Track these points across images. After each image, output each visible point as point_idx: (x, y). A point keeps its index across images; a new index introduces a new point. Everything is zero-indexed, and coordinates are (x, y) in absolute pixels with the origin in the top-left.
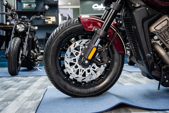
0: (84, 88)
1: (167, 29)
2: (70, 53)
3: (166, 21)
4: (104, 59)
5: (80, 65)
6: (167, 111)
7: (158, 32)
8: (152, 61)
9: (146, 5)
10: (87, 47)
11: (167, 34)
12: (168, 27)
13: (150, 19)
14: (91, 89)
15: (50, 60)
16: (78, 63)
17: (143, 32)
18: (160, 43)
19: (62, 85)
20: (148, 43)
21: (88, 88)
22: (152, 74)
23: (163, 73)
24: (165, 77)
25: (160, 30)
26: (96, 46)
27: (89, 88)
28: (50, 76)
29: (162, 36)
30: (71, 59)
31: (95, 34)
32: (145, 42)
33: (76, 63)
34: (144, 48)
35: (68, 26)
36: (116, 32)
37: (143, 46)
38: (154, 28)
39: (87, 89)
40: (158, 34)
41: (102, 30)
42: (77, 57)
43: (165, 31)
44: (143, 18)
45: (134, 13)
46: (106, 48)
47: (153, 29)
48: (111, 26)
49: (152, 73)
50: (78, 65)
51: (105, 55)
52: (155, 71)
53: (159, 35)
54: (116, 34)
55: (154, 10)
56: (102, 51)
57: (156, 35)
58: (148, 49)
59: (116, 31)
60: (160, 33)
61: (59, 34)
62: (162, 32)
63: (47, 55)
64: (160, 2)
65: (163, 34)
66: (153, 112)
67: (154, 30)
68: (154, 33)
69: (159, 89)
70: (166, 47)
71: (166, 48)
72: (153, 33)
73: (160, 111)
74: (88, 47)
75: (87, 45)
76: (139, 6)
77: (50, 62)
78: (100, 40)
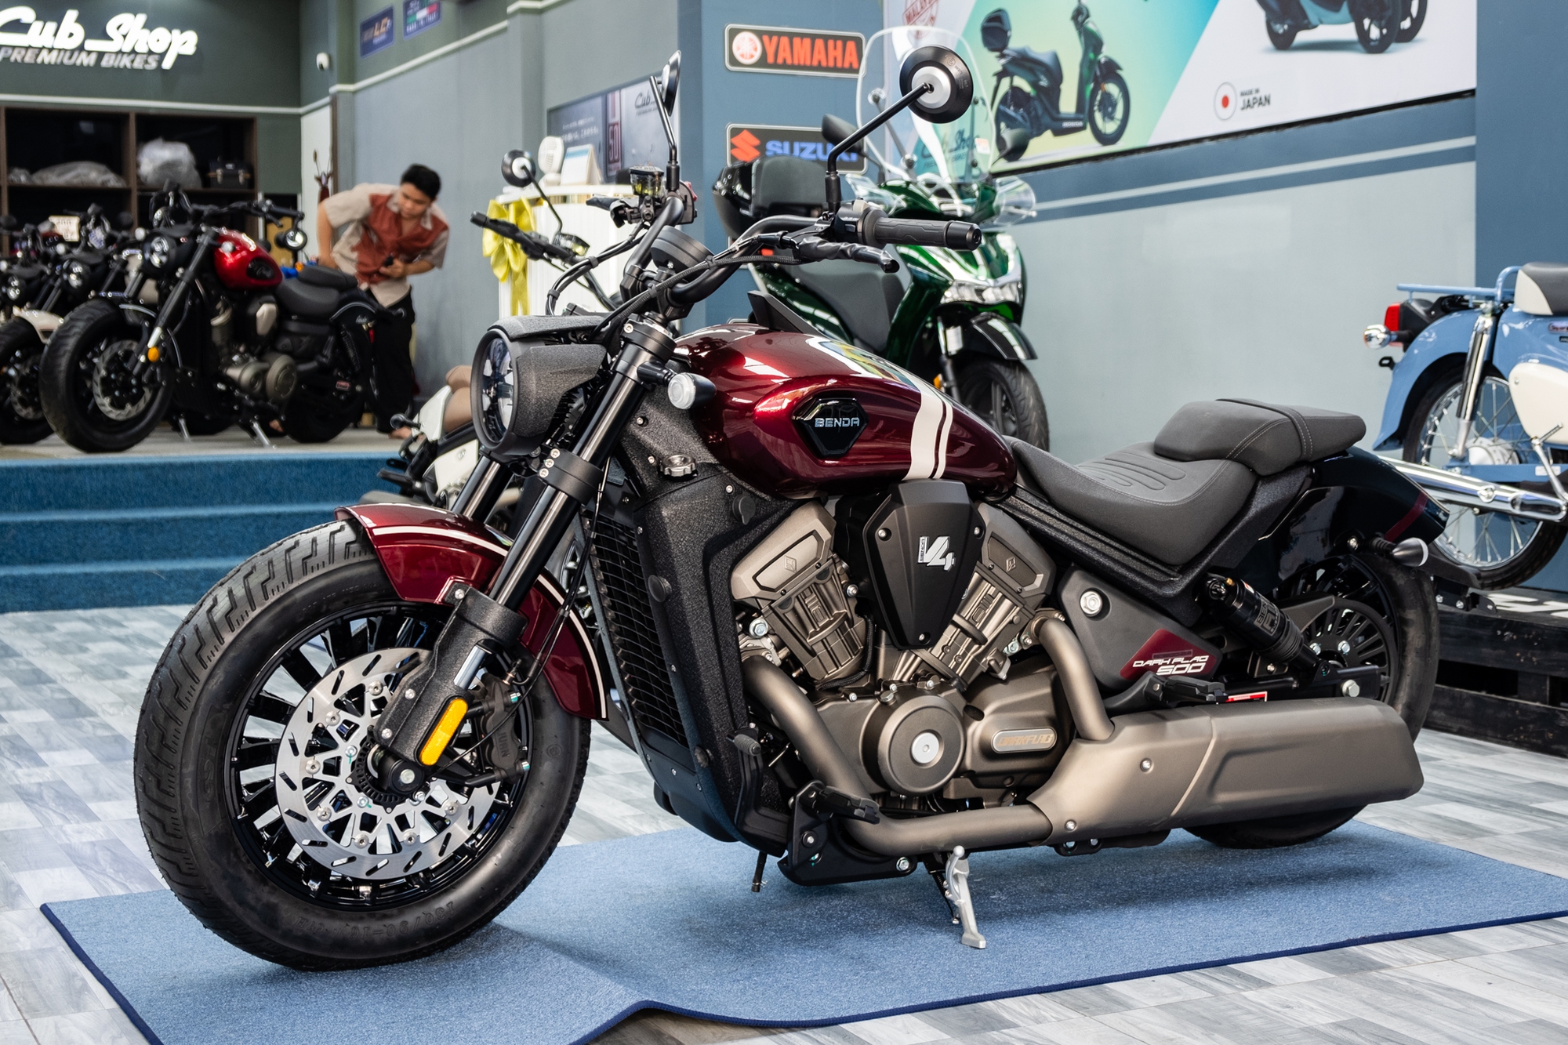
0: (372, 916)
1: (815, 584)
2: (312, 726)
3: (812, 537)
4: (496, 756)
5: (359, 790)
6: (844, 1026)
7: (773, 601)
8: (754, 766)
9: (721, 465)
10: (410, 694)
11: (814, 606)
12: (818, 571)
13: (737, 539)
14: (413, 918)
15: (190, 769)
16: (350, 780)
17: (707, 610)
18: (777, 649)
19: (253, 909)
20: (726, 664)
21: (394, 911)
22: (746, 829)
23: (800, 819)
24: (811, 840)
25: (782, 588)
26: (462, 685)
27: (401, 913)
28: (182, 864)
29: (791, 617)
30: (310, 761)
31: (453, 617)
32: (716, 661)
33: (342, 782)
34: (707, 690)
35: (299, 579)
36: (564, 606)
37: (701, 682)
38: (754, 578)
39: (388, 922)
40: (771, 608)
41: (495, 598)
42: (347, 751)
43: (807, 593)
44: (711, 540)
45: (665, 513)
46: (511, 691)
47: (744, 583)
48: (541, 579)
49: (748, 820)
50: (352, 793)
51: (502, 731)
52: (763, 811)
53: (775, 612)
54: (562, 617)
55: (758, 493)
56: (492, 710)
57: (760, 614)
58: (728, 696)
59: (561, 600)
60: (781, 606)
61: (247, 622)
62: (789, 599)
63: (170, 744)
64: (780, 441)
65: (794, 610)
66: (783, 1036)
67: (754, 591)
68: (753, 603)
69: (756, 889)
70: (802, 665)
71: (800, 675)
72: (747, 601)
73: (815, 1030)
74: (417, 693)
75: (412, 686)
76: (689, 472)
77: (189, 782)
78: (482, 652)
